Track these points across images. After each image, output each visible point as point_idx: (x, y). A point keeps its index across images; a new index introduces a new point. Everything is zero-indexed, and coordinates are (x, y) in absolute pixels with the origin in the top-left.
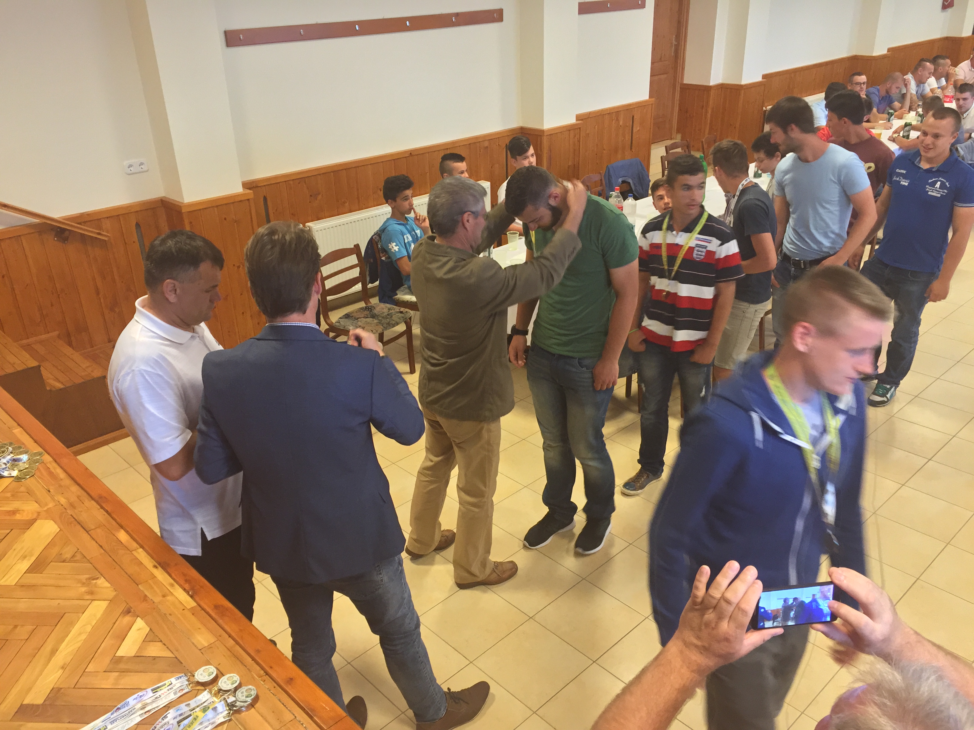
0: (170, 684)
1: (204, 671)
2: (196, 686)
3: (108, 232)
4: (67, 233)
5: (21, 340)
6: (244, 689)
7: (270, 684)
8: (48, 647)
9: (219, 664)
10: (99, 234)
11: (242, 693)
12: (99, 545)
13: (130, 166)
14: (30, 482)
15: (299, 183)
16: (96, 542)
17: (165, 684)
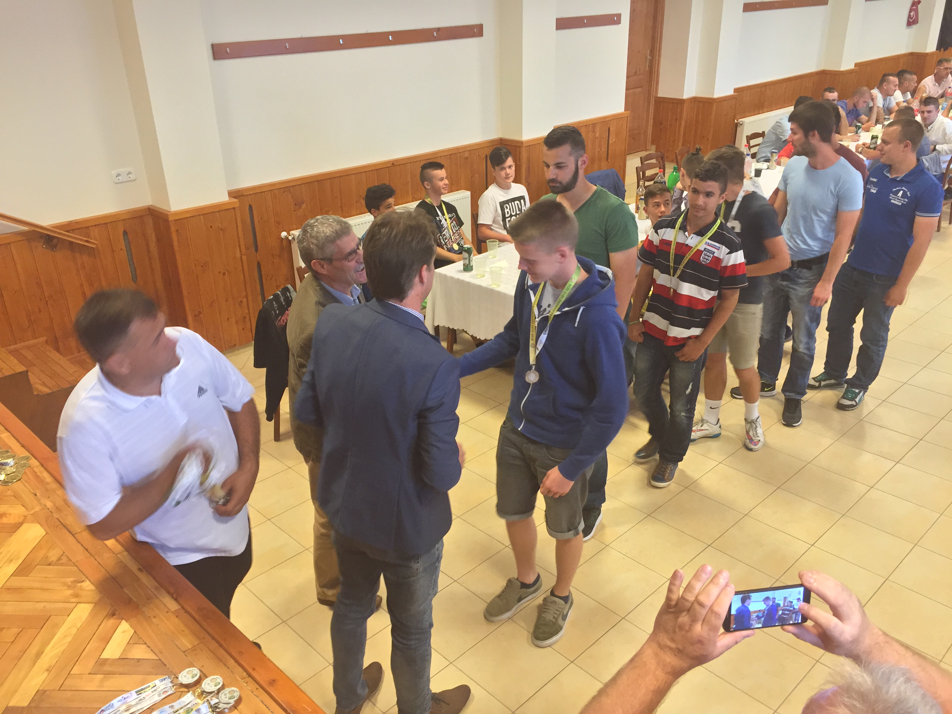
0: (154, 686)
1: (187, 673)
2: (180, 688)
3: (95, 239)
4: (55, 241)
5: (10, 345)
6: (227, 690)
7: (253, 685)
8: (33, 650)
9: (203, 666)
10: (87, 241)
11: (225, 694)
12: (85, 548)
13: (118, 175)
14: (17, 486)
15: (284, 192)
16: (82, 545)
17: (149, 686)
